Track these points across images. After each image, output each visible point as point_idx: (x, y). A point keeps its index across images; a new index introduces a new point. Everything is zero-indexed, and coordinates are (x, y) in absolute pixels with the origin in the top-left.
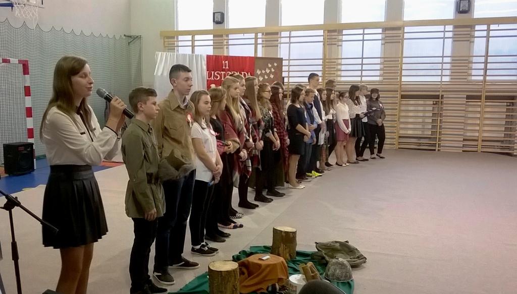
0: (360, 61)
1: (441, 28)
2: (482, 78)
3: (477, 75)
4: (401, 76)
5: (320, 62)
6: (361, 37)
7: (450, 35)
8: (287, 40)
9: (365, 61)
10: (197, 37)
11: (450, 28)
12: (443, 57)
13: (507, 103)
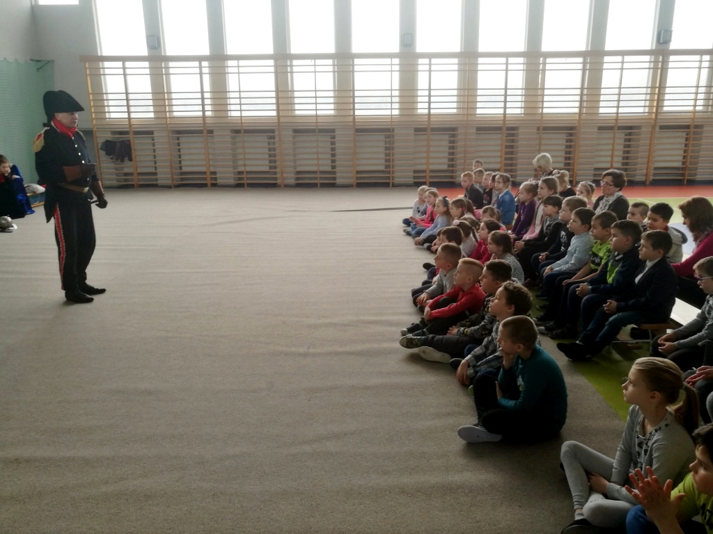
0: (313, 94)
1: (388, 61)
2: (426, 111)
3: (422, 109)
4: (354, 109)
5: (273, 94)
6: (312, 69)
7: (397, 68)
8: (236, 70)
9: (319, 94)
10: (128, 64)
11: (396, 61)
12: (392, 90)
13: (449, 134)
